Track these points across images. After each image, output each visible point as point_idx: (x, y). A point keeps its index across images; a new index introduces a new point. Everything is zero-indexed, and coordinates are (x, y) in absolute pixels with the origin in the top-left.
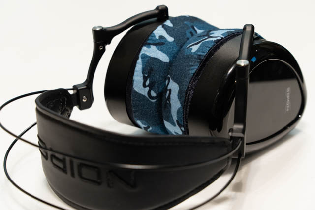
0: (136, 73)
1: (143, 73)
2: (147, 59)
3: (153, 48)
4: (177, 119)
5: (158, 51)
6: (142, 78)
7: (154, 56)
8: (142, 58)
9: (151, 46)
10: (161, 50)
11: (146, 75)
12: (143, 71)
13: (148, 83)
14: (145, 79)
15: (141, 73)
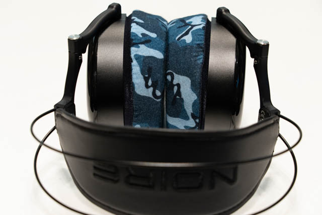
0: (134, 76)
1: (142, 75)
2: (142, 59)
3: (142, 47)
4: (192, 112)
5: (149, 49)
6: (143, 79)
7: (147, 55)
8: (136, 59)
9: (140, 45)
10: (152, 47)
11: (147, 76)
12: (143, 72)
13: (150, 83)
14: (146, 80)
15: (141, 75)
